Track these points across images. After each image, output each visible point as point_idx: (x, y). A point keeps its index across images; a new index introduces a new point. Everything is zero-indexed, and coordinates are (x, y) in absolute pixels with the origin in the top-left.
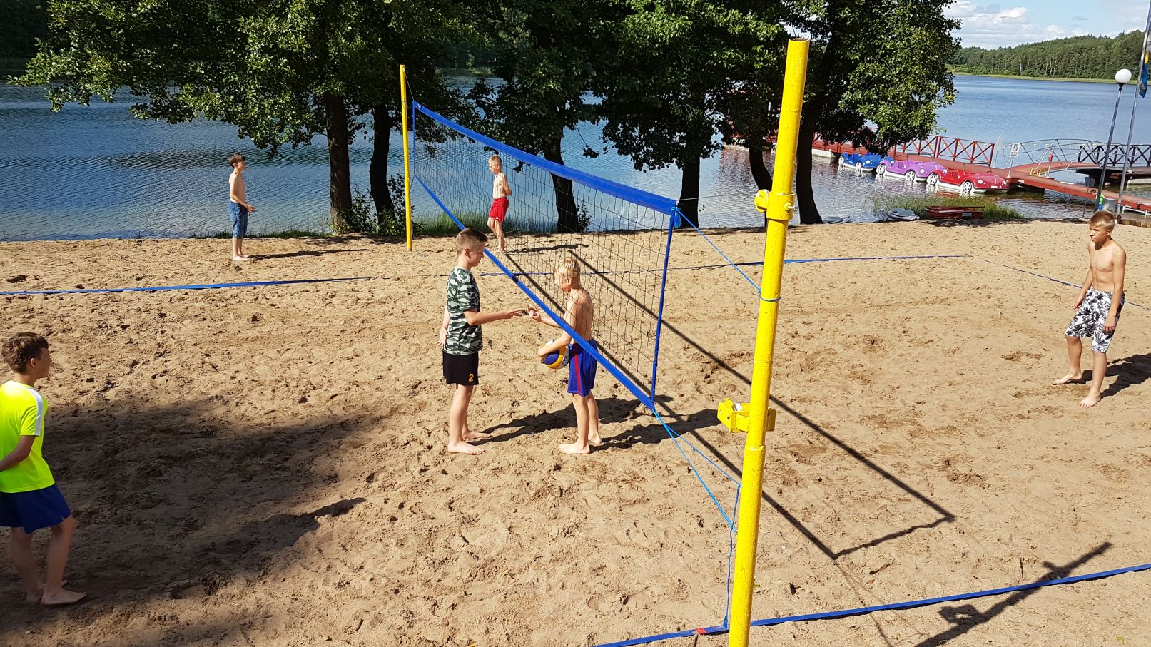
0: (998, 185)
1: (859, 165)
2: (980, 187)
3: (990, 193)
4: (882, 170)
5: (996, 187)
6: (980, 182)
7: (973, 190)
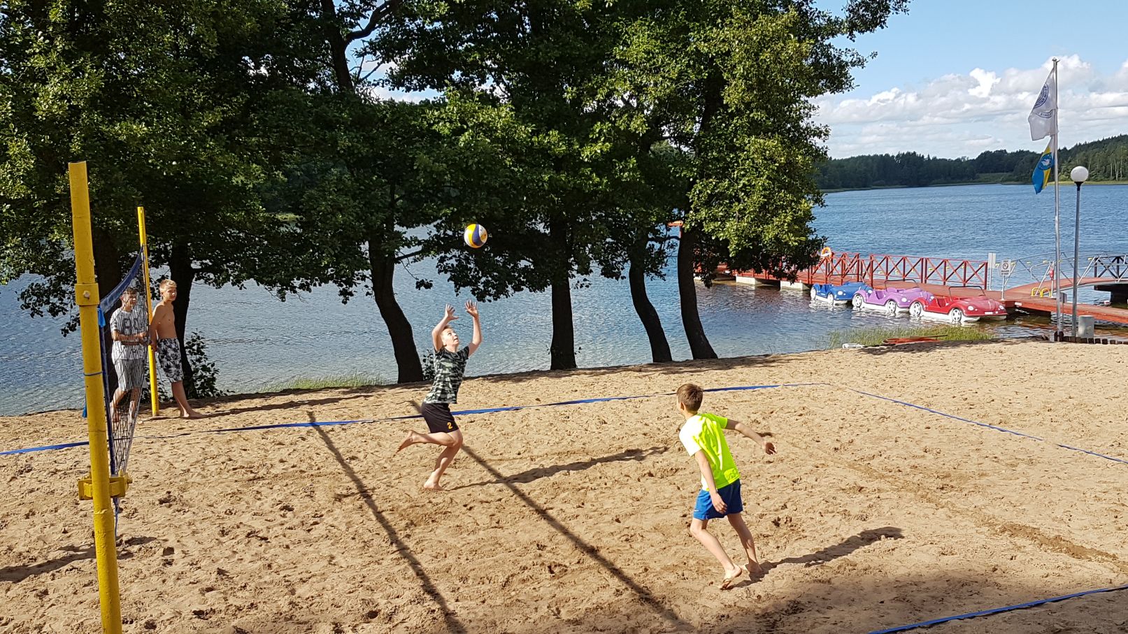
0: (994, 311)
1: (830, 297)
2: (970, 314)
3: (984, 321)
4: (859, 301)
5: (991, 313)
6: (971, 308)
7: (964, 319)
